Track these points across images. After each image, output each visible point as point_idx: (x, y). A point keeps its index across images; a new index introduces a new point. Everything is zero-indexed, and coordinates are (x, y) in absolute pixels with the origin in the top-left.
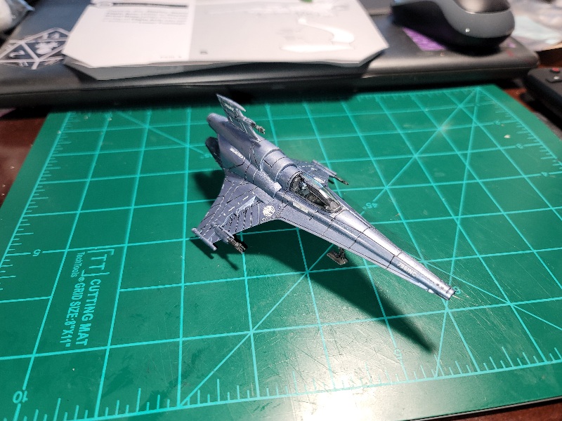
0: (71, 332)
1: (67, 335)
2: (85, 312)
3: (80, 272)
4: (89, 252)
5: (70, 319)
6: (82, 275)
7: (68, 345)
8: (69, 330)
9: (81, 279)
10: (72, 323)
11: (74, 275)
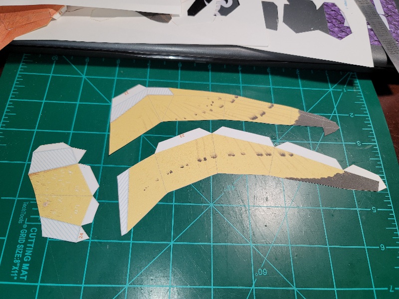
0: (17, 268)
1: (15, 270)
2: (26, 254)
3: (24, 219)
4: (31, 202)
5: (17, 258)
6: (26, 223)
7: (15, 278)
8: (16, 266)
9: (25, 226)
10: (18, 261)
11: (21, 221)
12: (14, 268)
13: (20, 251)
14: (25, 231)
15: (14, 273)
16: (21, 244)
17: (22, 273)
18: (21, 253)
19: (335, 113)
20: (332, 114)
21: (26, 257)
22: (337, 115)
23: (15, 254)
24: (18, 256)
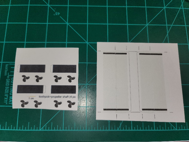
2: (11, 91)
3: (7, 73)
4: (10, 64)
5: (6, 93)
6: (8, 75)
7: (7, 104)
8: (6, 98)
9: (8, 77)
10: (7, 95)
11: (6, 74)
12: (6, 99)
13: (7, 90)
14: (8, 80)
15: (5, 101)
16: (7, 86)
17: (9, 101)
18: (8, 91)
19: (182, 7)
20: (180, 8)
21: (11, 93)
22: (183, 8)
23: (5, 91)
24: (7, 93)
